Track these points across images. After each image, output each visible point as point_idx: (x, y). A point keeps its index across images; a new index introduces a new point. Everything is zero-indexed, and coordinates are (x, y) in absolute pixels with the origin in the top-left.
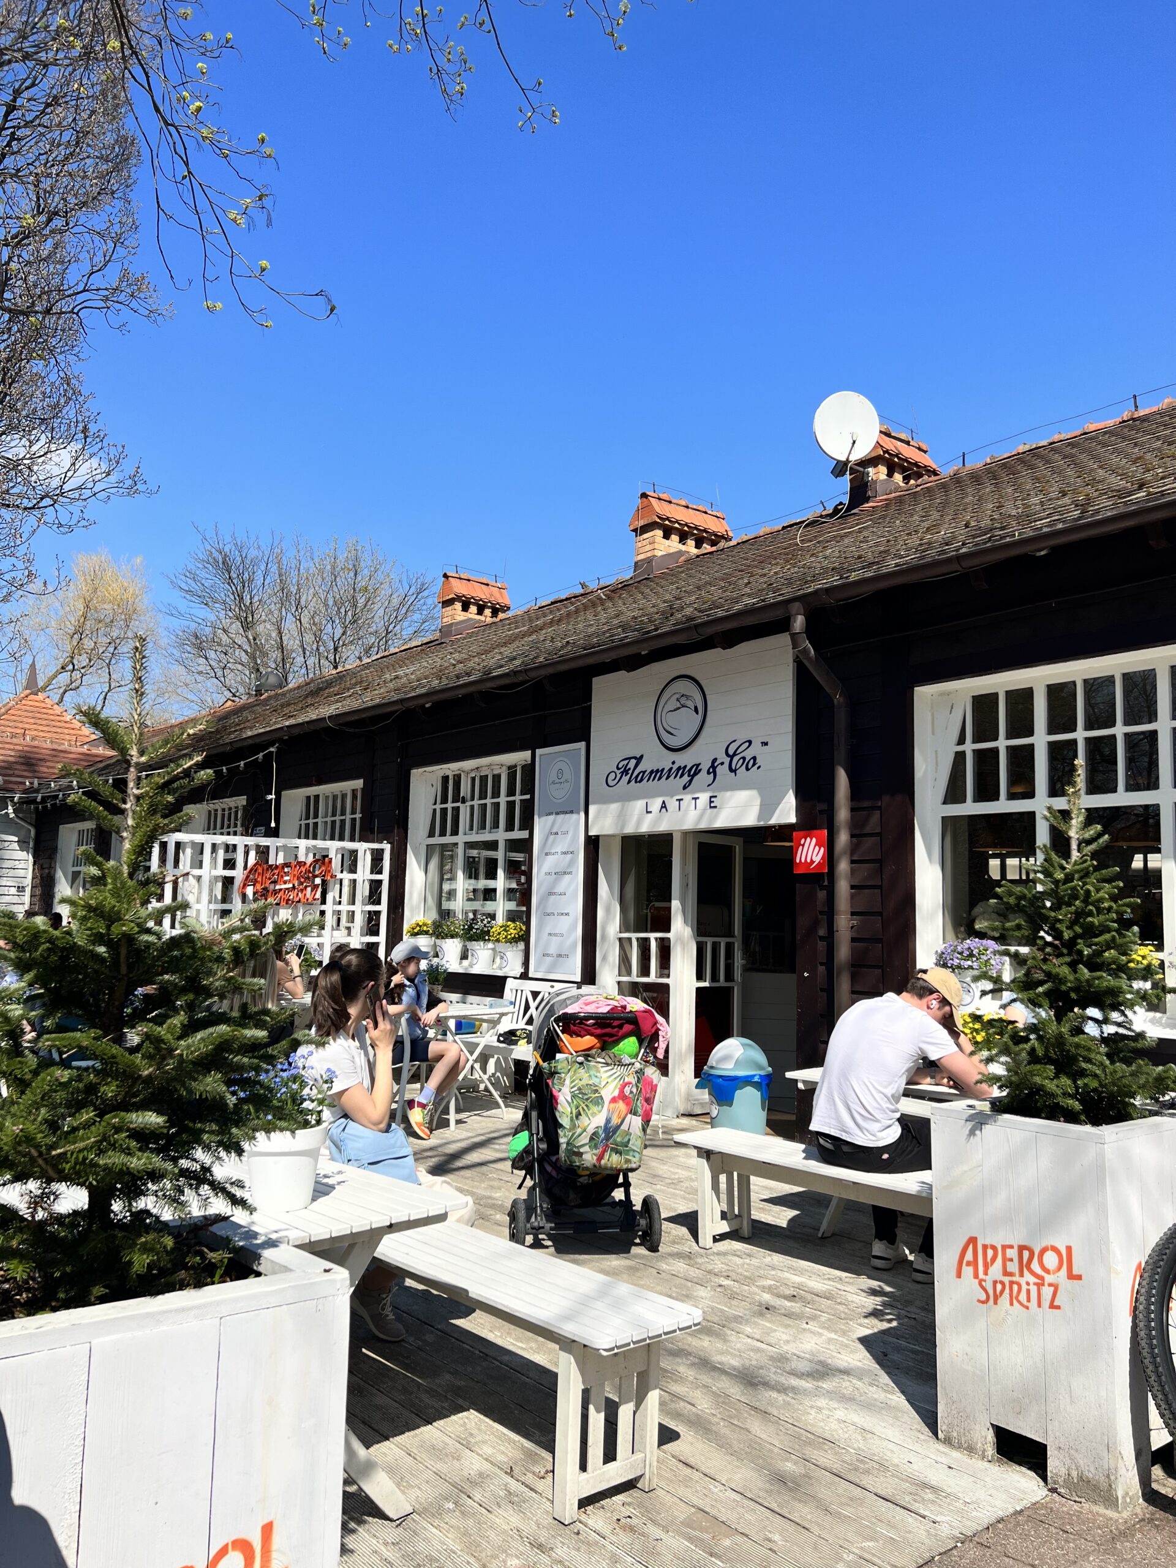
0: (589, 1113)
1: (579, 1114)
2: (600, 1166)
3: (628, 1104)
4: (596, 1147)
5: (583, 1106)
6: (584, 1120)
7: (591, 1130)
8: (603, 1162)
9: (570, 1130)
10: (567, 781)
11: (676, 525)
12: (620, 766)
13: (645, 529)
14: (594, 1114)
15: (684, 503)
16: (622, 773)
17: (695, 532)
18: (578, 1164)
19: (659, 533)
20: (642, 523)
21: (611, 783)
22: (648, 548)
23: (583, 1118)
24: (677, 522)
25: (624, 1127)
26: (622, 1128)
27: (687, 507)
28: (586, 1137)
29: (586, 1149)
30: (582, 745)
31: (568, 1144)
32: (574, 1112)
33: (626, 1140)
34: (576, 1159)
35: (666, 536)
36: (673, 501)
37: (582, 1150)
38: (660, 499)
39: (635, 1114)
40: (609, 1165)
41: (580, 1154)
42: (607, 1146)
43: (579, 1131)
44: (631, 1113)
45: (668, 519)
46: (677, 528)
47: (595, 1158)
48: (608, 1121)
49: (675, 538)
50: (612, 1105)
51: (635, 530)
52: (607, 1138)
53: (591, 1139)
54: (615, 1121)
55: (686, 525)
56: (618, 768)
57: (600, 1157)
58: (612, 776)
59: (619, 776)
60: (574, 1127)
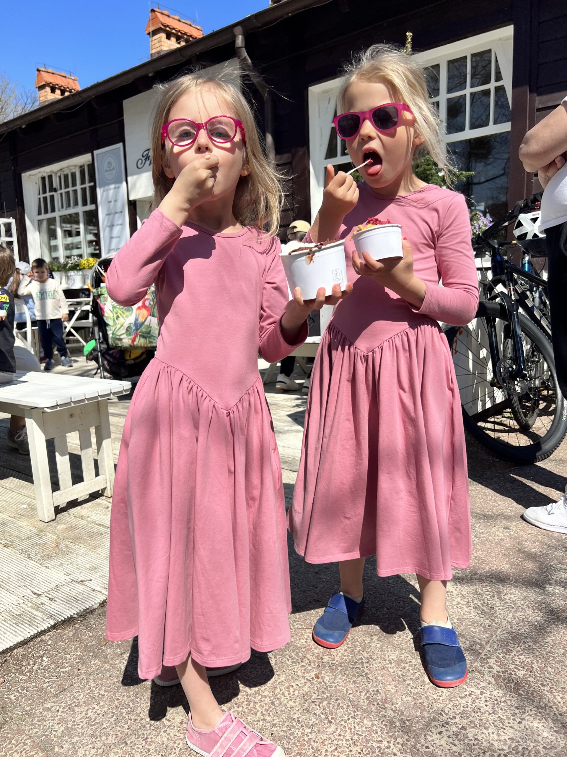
0: (124, 316)
1: (118, 317)
2: (134, 346)
3: (148, 310)
4: (130, 334)
5: (120, 312)
6: (121, 320)
7: (126, 325)
8: (135, 343)
9: (113, 326)
10: (114, 169)
11: (174, 31)
12: (144, 155)
13: (155, 32)
14: (127, 317)
15: (177, 18)
16: (146, 159)
17: (185, 37)
18: (120, 345)
19: (163, 35)
20: (152, 29)
21: (139, 166)
22: (158, 45)
23: (121, 319)
24: (174, 29)
25: (147, 323)
26: (146, 323)
27: (179, 21)
28: (123, 329)
29: (124, 336)
30: (120, 145)
31: (113, 334)
32: (115, 316)
33: (148, 330)
34: (118, 342)
35: (168, 38)
36: (171, 16)
37: (122, 337)
38: (162, 14)
39: (153, 316)
40: (139, 345)
41: (120, 340)
42: (137, 334)
43: (118, 326)
44: (150, 315)
45: (168, 26)
46: (174, 33)
47: (130, 341)
48: (136, 320)
49: (173, 39)
50: (138, 311)
51: (149, 34)
52: (137, 329)
53: (127, 330)
54: (141, 320)
55: (179, 31)
56: (143, 156)
57: (134, 340)
58: (140, 162)
59: (144, 161)
60: (115, 324)
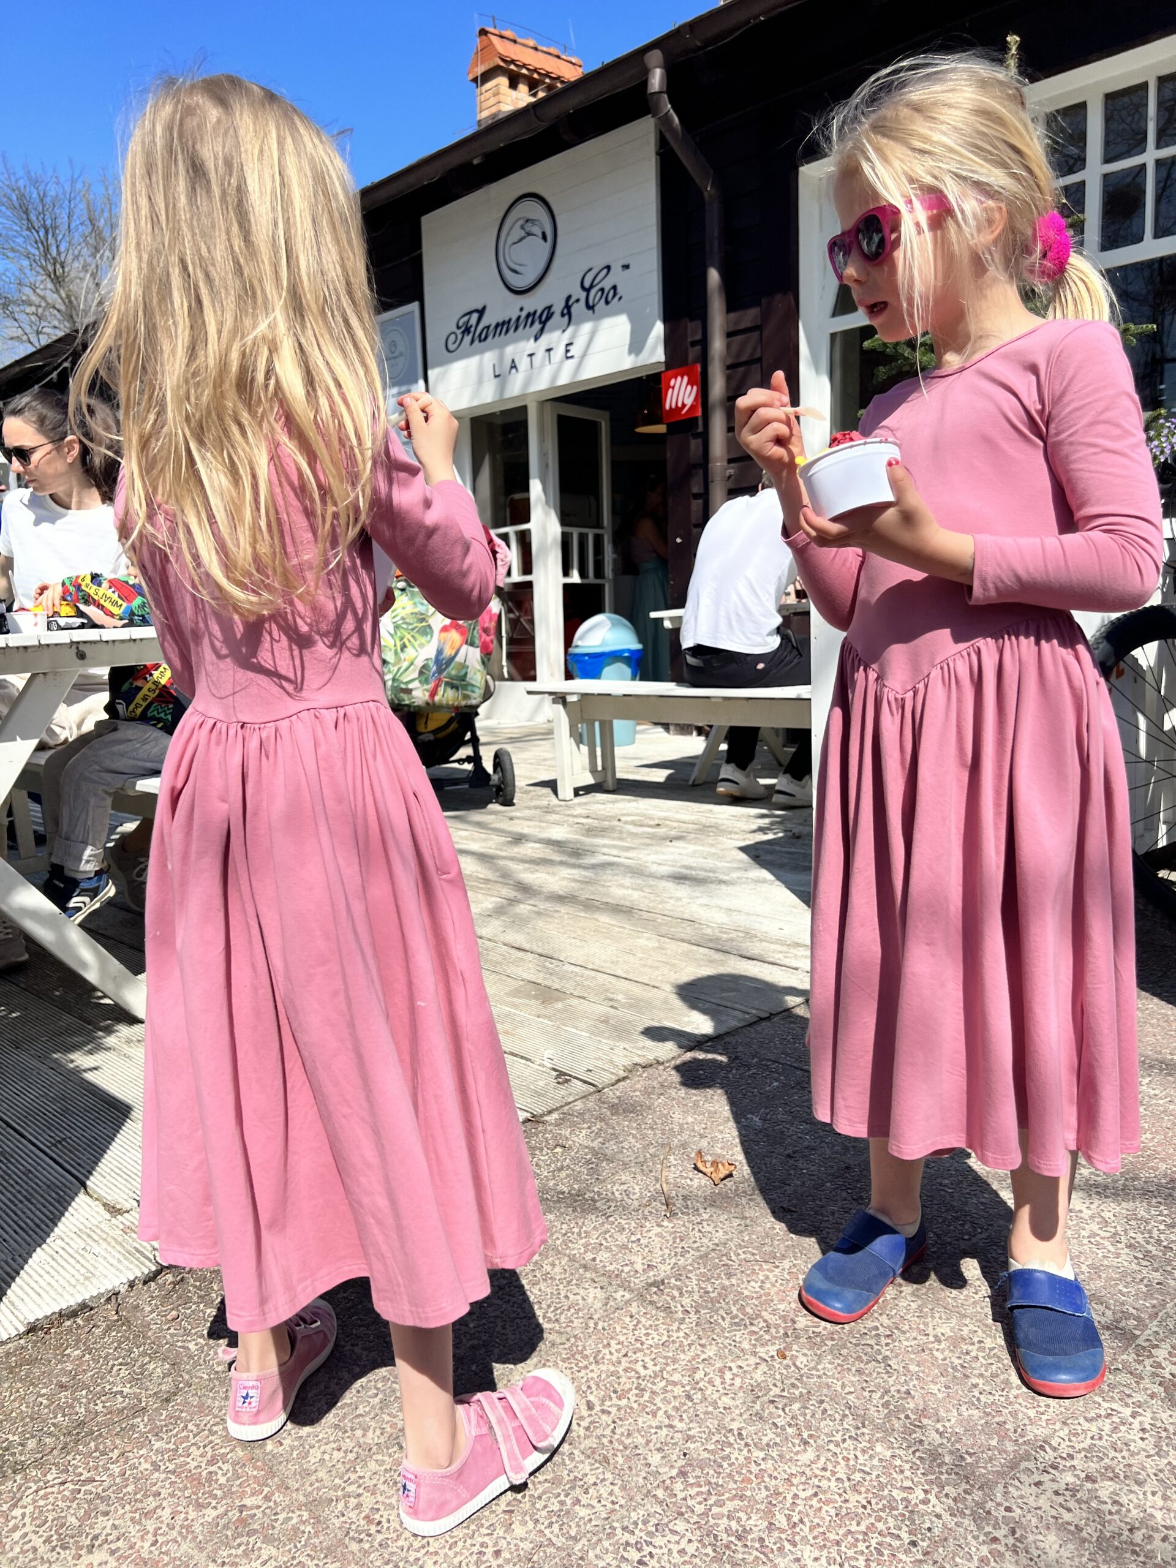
0: (416, 644)
1: (404, 647)
2: (434, 704)
4: (427, 681)
5: (409, 636)
6: (410, 652)
7: (419, 663)
8: (437, 698)
9: (394, 665)
10: (401, 354)
11: (524, 71)
12: (461, 324)
13: (487, 76)
14: (422, 646)
15: (531, 43)
16: (463, 332)
17: (547, 80)
18: (407, 702)
19: (503, 81)
20: (480, 69)
21: (451, 347)
22: (492, 101)
23: (410, 650)
24: (524, 66)
25: (460, 658)
26: (457, 659)
27: (536, 49)
28: (414, 671)
29: (416, 684)
30: (415, 306)
31: (394, 680)
32: (399, 644)
33: (462, 673)
34: (404, 696)
35: (513, 85)
36: (519, 40)
37: (410, 686)
38: (502, 37)
39: (472, 644)
40: (444, 702)
41: (409, 691)
42: (440, 680)
43: (405, 665)
44: (466, 643)
45: (513, 62)
46: (524, 75)
47: (427, 694)
48: (440, 652)
49: (523, 88)
50: (444, 635)
51: (475, 80)
52: (440, 671)
53: (421, 673)
54: (448, 652)
55: (535, 70)
56: (458, 327)
57: (433, 693)
58: (453, 337)
59: (460, 337)
60: (399, 660)
